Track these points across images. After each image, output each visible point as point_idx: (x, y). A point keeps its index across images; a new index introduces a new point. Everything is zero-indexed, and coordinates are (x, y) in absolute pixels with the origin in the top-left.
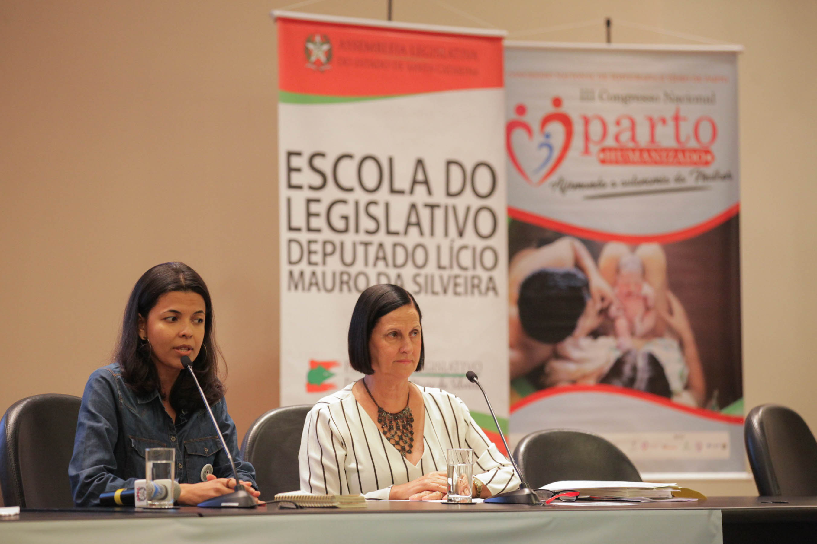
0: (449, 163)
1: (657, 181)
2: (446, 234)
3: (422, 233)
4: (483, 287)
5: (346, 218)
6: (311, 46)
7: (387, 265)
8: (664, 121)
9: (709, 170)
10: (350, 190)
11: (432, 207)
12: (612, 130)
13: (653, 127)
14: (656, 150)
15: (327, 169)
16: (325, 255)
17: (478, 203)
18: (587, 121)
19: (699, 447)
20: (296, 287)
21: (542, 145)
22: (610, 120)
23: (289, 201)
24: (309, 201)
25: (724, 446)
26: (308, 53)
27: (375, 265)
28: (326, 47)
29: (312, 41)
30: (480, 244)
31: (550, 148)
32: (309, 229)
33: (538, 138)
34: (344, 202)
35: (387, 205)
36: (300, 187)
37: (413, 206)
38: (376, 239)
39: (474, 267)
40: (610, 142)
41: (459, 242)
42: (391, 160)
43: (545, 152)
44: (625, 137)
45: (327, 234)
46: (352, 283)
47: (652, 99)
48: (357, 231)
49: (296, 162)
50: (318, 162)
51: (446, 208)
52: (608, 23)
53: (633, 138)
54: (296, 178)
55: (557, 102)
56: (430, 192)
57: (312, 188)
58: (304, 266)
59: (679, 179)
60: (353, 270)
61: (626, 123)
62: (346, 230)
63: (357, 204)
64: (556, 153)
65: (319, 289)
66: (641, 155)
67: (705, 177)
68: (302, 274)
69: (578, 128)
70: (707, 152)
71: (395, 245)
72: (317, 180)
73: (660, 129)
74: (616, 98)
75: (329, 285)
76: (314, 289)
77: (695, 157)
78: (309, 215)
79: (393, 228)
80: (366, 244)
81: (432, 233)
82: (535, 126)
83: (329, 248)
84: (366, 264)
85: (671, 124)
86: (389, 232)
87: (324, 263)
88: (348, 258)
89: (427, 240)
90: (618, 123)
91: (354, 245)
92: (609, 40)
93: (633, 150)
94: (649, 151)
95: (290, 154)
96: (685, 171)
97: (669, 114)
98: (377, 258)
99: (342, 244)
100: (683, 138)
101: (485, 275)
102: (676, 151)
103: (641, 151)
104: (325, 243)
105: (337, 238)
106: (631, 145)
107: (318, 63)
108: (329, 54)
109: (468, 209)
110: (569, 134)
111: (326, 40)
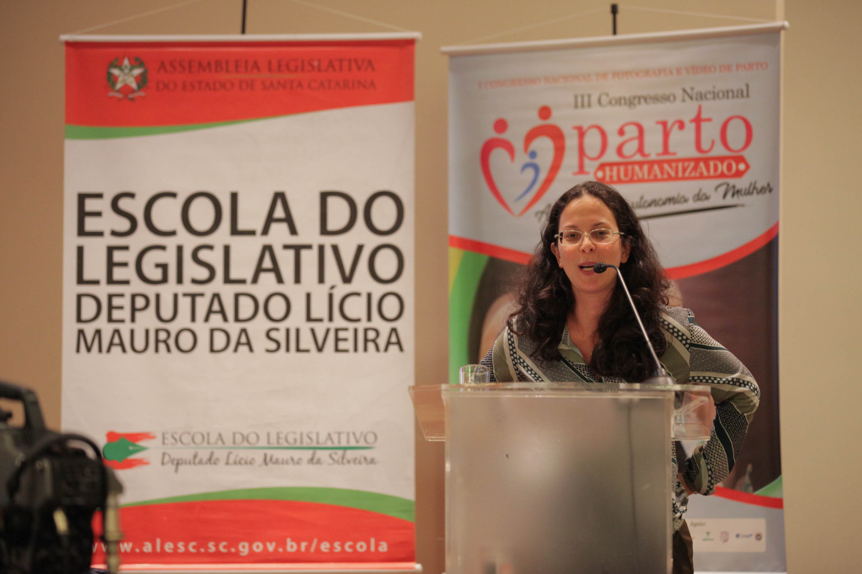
0: (324, 196)
1: (670, 200)
2: (321, 280)
3: (280, 280)
4: (382, 342)
5: (164, 267)
6: (116, 72)
7: (225, 319)
8: (681, 125)
9: (741, 183)
10: (173, 233)
11: (298, 249)
12: (614, 140)
13: (666, 135)
14: (669, 162)
15: (138, 211)
16: (134, 310)
17: (374, 241)
18: (581, 133)
19: (725, 538)
20: (89, 349)
21: (526, 166)
22: (611, 129)
23: (80, 250)
24: (111, 250)
25: (759, 537)
26: (113, 80)
27: (207, 319)
28: (137, 72)
29: (119, 66)
30: (378, 290)
31: (536, 168)
32: (110, 281)
33: (522, 158)
34: (163, 248)
35: (227, 250)
36: (100, 234)
37: (268, 249)
38: (209, 290)
39: (369, 319)
40: (611, 156)
41: (342, 290)
42: (234, 197)
43: (530, 173)
44: (630, 149)
45: (137, 286)
46: (171, 342)
47: (666, 98)
48: (180, 280)
49: (91, 205)
50: (124, 204)
51: (321, 248)
52: (614, 10)
53: (641, 150)
54: (91, 224)
55: (545, 112)
56: (293, 231)
57: (114, 233)
58: (102, 323)
59: (699, 197)
60: (173, 327)
61: (631, 131)
62: (164, 280)
63: (180, 249)
64: (543, 175)
65: (124, 350)
66: (650, 170)
67: (737, 192)
68: (98, 332)
69: (571, 142)
70: (740, 159)
71: (237, 296)
72: (124, 225)
73: (675, 135)
74: (619, 101)
75: (140, 344)
76: (116, 350)
77: (722, 167)
78: (111, 264)
79: (234, 275)
80: (193, 296)
81: (297, 280)
82: (518, 145)
83: (140, 302)
84: (193, 319)
85: (690, 128)
86: (227, 280)
87: (133, 320)
88: (167, 313)
89: (288, 288)
90: (621, 132)
91: (176, 296)
92: (615, 32)
93: (641, 164)
94: (660, 163)
95: (82, 198)
96: (708, 186)
97: (687, 117)
98: (210, 311)
99: (158, 296)
100: (705, 145)
101: (385, 328)
102: (697, 161)
103: (651, 163)
104: (133, 297)
105: (150, 291)
106: (638, 158)
107: (126, 89)
108: (142, 80)
109: (360, 248)
110: (560, 151)
111: (136, 62)
